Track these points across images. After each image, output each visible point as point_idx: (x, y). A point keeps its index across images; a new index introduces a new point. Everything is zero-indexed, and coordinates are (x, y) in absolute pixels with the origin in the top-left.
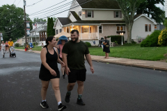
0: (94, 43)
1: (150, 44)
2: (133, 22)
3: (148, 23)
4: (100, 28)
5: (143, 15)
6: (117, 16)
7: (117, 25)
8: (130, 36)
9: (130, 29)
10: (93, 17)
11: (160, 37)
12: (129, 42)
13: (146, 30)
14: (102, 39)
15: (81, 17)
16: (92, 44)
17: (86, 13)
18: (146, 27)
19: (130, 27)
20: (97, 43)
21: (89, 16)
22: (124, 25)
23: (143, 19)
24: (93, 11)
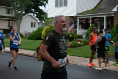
1: (35, 37)
3: (34, 21)
5: (30, 14)
6: (9, 13)
7: (9, 20)
9: (19, 24)
11: (43, 32)
13: (32, 26)
18: (32, 23)
19: (19, 23)
23: (29, 17)
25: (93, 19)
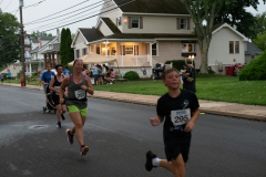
0: (145, 72)
2: (210, 36)
4: (154, 46)
8: (205, 61)
10: (141, 27)
12: (203, 71)
14: (158, 65)
15: (120, 28)
16: (141, 75)
17: (129, 21)
20: (149, 73)
21: (135, 25)
22: (195, 42)
24: (141, 17)
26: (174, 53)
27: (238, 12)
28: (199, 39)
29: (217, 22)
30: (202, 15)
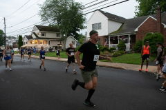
2: (66, 39)
3: (73, 40)
4: (49, 42)
6: (58, 36)
8: (65, 47)
9: (65, 43)
10: (45, 36)
12: (64, 50)
15: (38, 36)
17: (41, 34)
24: (45, 32)
25: (120, 37)
26: (56, 44)
27: (74, 33)
28: (63, 40)
29: (68, 35)
30: (64, 33)
